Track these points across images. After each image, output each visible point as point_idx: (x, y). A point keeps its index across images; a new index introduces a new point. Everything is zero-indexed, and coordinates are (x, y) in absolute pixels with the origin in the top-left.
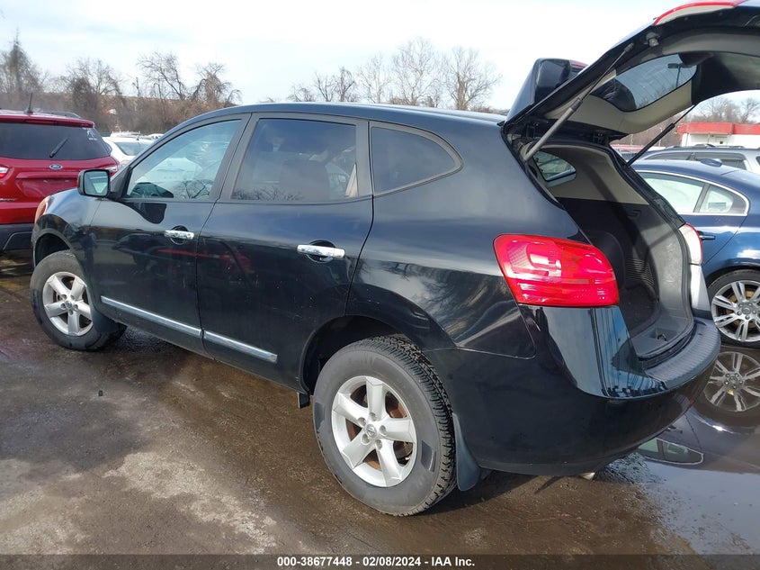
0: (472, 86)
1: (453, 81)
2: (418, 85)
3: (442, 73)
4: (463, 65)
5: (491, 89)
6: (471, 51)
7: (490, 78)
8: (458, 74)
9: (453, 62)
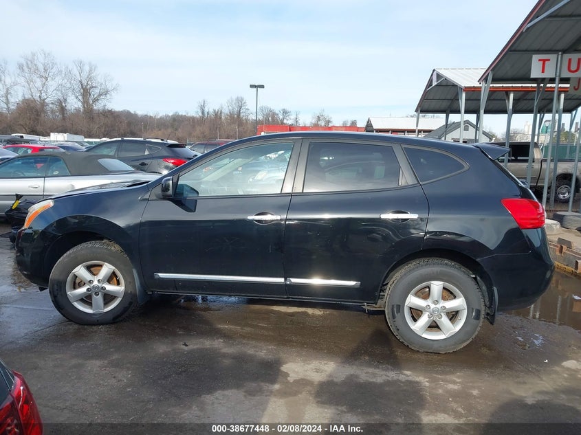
0: (95, 92)
1: (77, 87)
2: (44, 89)
3: (66, 81)
4: (85, 75)
5: (111, 95)
6: (90, 64)
7: (109, 87)
8: (81, 82)
9: (76, 71)
